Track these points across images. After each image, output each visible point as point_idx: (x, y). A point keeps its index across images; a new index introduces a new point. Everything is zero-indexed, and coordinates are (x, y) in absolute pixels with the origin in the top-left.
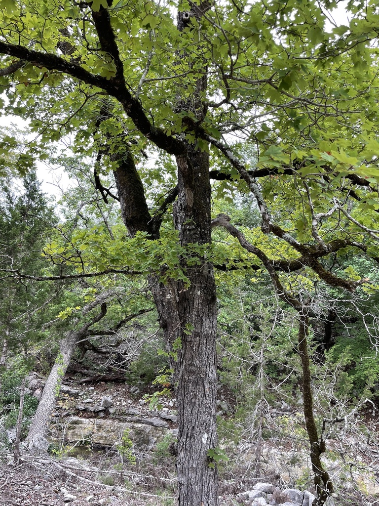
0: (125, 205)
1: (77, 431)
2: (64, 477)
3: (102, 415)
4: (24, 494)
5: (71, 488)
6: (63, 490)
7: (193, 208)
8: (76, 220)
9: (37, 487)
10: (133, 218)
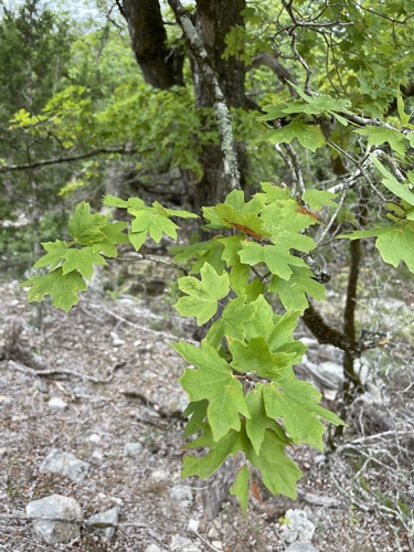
0: (134, 31)
1: (136, 266)
2: (114, 321)
3: (160, 252)
4: (76, 338)
5: (120, 332)
6: (113, 334)
7: (214, 47)
8: (107, 29)
9: (88, 331)
10: (146, 51)
